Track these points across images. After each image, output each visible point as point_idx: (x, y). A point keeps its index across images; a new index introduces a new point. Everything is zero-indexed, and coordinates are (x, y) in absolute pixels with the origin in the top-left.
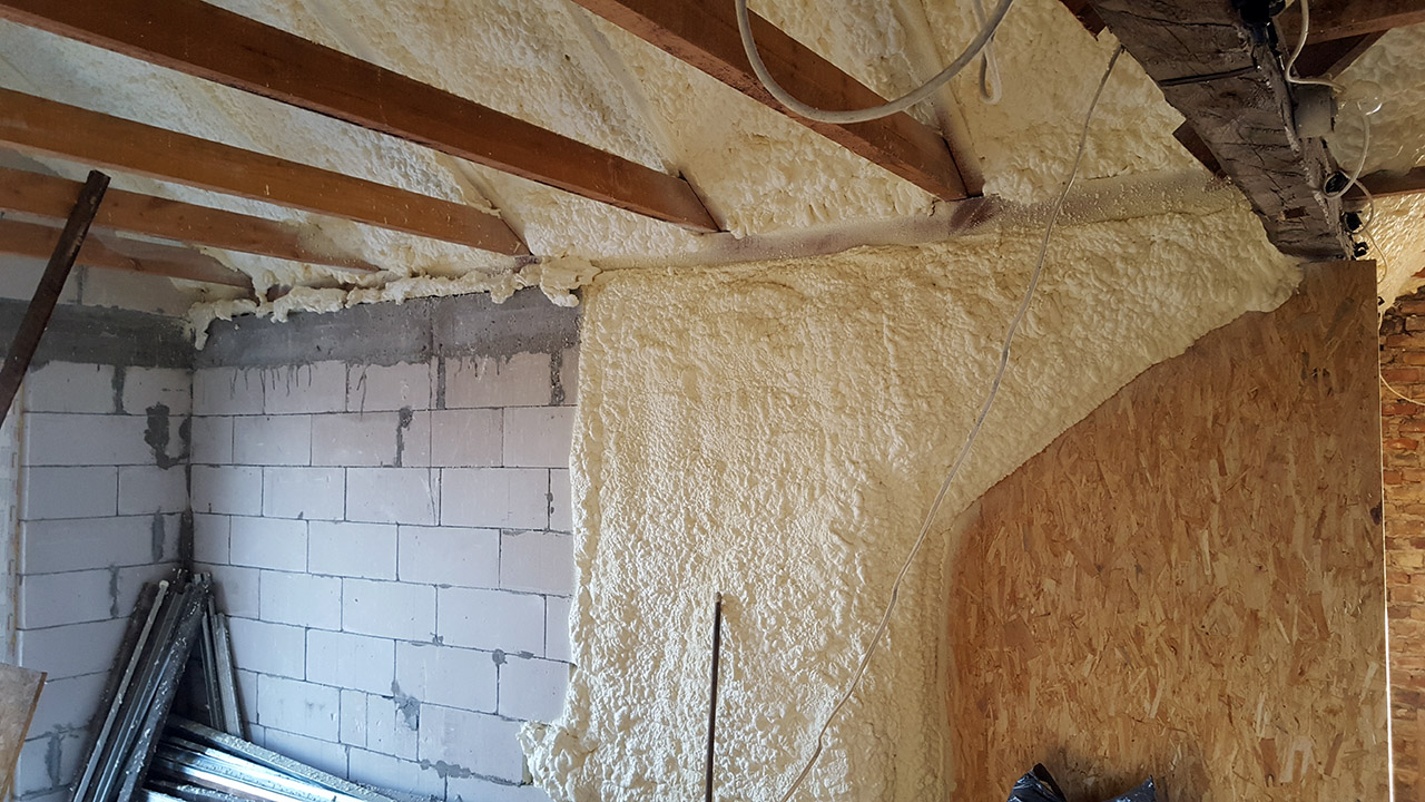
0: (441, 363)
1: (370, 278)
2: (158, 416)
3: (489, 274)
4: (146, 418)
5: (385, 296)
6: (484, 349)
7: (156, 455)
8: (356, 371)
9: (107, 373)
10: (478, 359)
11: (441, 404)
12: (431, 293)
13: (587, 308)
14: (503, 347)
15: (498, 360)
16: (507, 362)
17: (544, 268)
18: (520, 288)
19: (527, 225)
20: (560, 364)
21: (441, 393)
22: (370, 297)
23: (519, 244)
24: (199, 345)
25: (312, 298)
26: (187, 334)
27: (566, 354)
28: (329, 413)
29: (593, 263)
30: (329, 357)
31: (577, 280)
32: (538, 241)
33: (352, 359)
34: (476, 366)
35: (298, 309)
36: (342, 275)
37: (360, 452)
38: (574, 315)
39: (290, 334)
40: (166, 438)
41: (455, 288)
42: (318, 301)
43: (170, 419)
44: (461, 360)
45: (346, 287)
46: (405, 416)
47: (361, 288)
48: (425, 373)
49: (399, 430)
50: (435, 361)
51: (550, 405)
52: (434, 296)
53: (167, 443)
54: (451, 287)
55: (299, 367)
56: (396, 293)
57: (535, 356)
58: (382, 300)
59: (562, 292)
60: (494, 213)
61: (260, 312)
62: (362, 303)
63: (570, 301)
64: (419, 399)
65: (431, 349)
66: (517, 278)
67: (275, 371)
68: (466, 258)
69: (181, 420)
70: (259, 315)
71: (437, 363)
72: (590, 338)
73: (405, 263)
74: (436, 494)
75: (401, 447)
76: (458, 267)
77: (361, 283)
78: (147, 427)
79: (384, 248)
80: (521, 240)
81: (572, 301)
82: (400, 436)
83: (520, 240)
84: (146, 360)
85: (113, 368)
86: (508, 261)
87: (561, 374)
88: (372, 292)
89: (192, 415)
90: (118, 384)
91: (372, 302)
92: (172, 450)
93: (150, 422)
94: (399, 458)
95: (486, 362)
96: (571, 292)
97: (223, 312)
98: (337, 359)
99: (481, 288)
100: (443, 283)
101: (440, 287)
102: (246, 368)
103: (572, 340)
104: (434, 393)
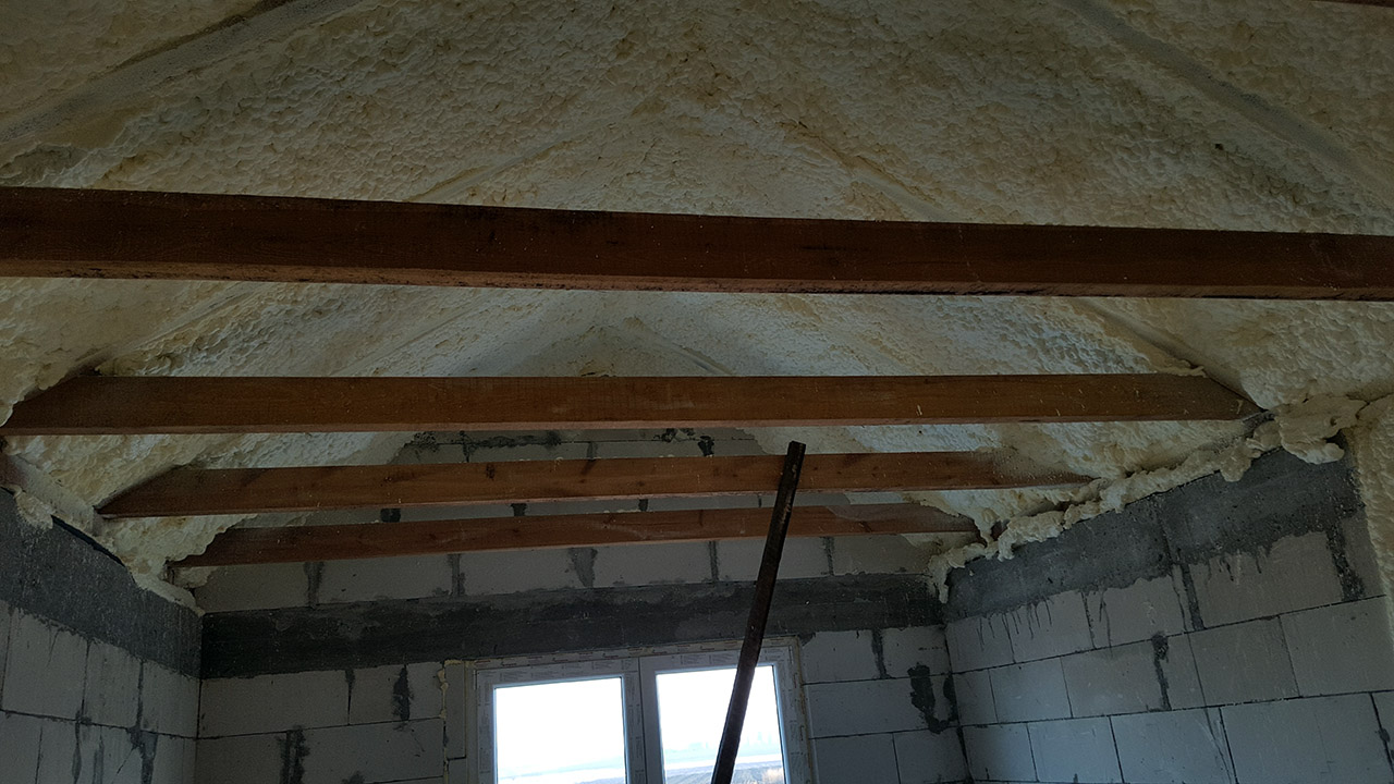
0: (1185, 572)
1: (1084, 491)
2: (919, 676)
3: (1215, 450)
4: (909, 680)
5: (1104, 507)
6: (1233, 544)
7: (926, 718)
8: (1094, 599)
9: (865, 638)
10: (1229, 558)
11: (1198, 624)
12: (1151, 490)
13: (1359, 456)
14: (1257, 536)
15: (1255, 554)
16: (1268, 553)
17: (1282, 422)
18: (1258, 455)
19: (1243, 374)
20: (1342, 541)
21: (1195, 609)
22: (1088, 512)
23: (1241, 402)
24: (943, 598)
25: (1031, 527)
26: (932, 589)
27: (1348, 527)
28: (1077, 652)
29: (1351, 396)
30: (1063, 589)
31: (1333, 423)
32: (1263, 391)
33: (1087, 586)
34: (1229, 567)
35: (1022, 542)
36: (1055, 495)
37: (1120, 696)
38: (1342, 472)
39: (1021, 572)
40: (932, 699)
41: (1178, 478)
42: (1036, 529)
43: (932, 679)
44: (1207, 563)
45: (1062, 507)
46: (1160, 644)
47: (1076, 504)
48: (1167, 587)
49: (1157, 663)
50: (1177, 571)
51: (1344, 602)
52: (1156, 493)
53: (933, 706)
54: (1173, 478)
55: (1036, 605)
56: (1113, 500)
57: (1303, 539)
58: (1102, 512)
59: (1316, 445)
60: (1196, 372)
61: (988, 553)
62: (1082, 521)
63: (1330, 453)
64: (1171, 623)
65: (1169, 559)
66: (1251, 444)
67: (1014, 613)
68: (1183, 439)
69: (943, 679)
70: (988, 557)
71: (1180, 573)
72: (1375, 497)
73: (1114, 463)
74: (1221, 740)
75: (1164, 685)
76: (1177, 451)
77: (1077, 498)
78: (912, 690)
79: (1087, 452)
80: (1241, 395)
81: (1332, 453)
82: (1159, 671)
83: (1241, 397)
84: (899, 621)
85: (870, 632)
86: (1234, 427)
87: (1347, 555)
88: (1089, 505)
89: (951, 673)
90: (878, 648)
91: (1091, 516)
92: (941, 711)
93: (913, 683)
94: (1166, 698)
95: (1239, 560)
96: (1329, 440)
97: (955, 560)
98: (1071, 589)
99: (1209, 468)
100: (1163, 475)
101: (1160, 480)
102: (988, 616)
103: (1351, 505)
104: (1187, 611)
